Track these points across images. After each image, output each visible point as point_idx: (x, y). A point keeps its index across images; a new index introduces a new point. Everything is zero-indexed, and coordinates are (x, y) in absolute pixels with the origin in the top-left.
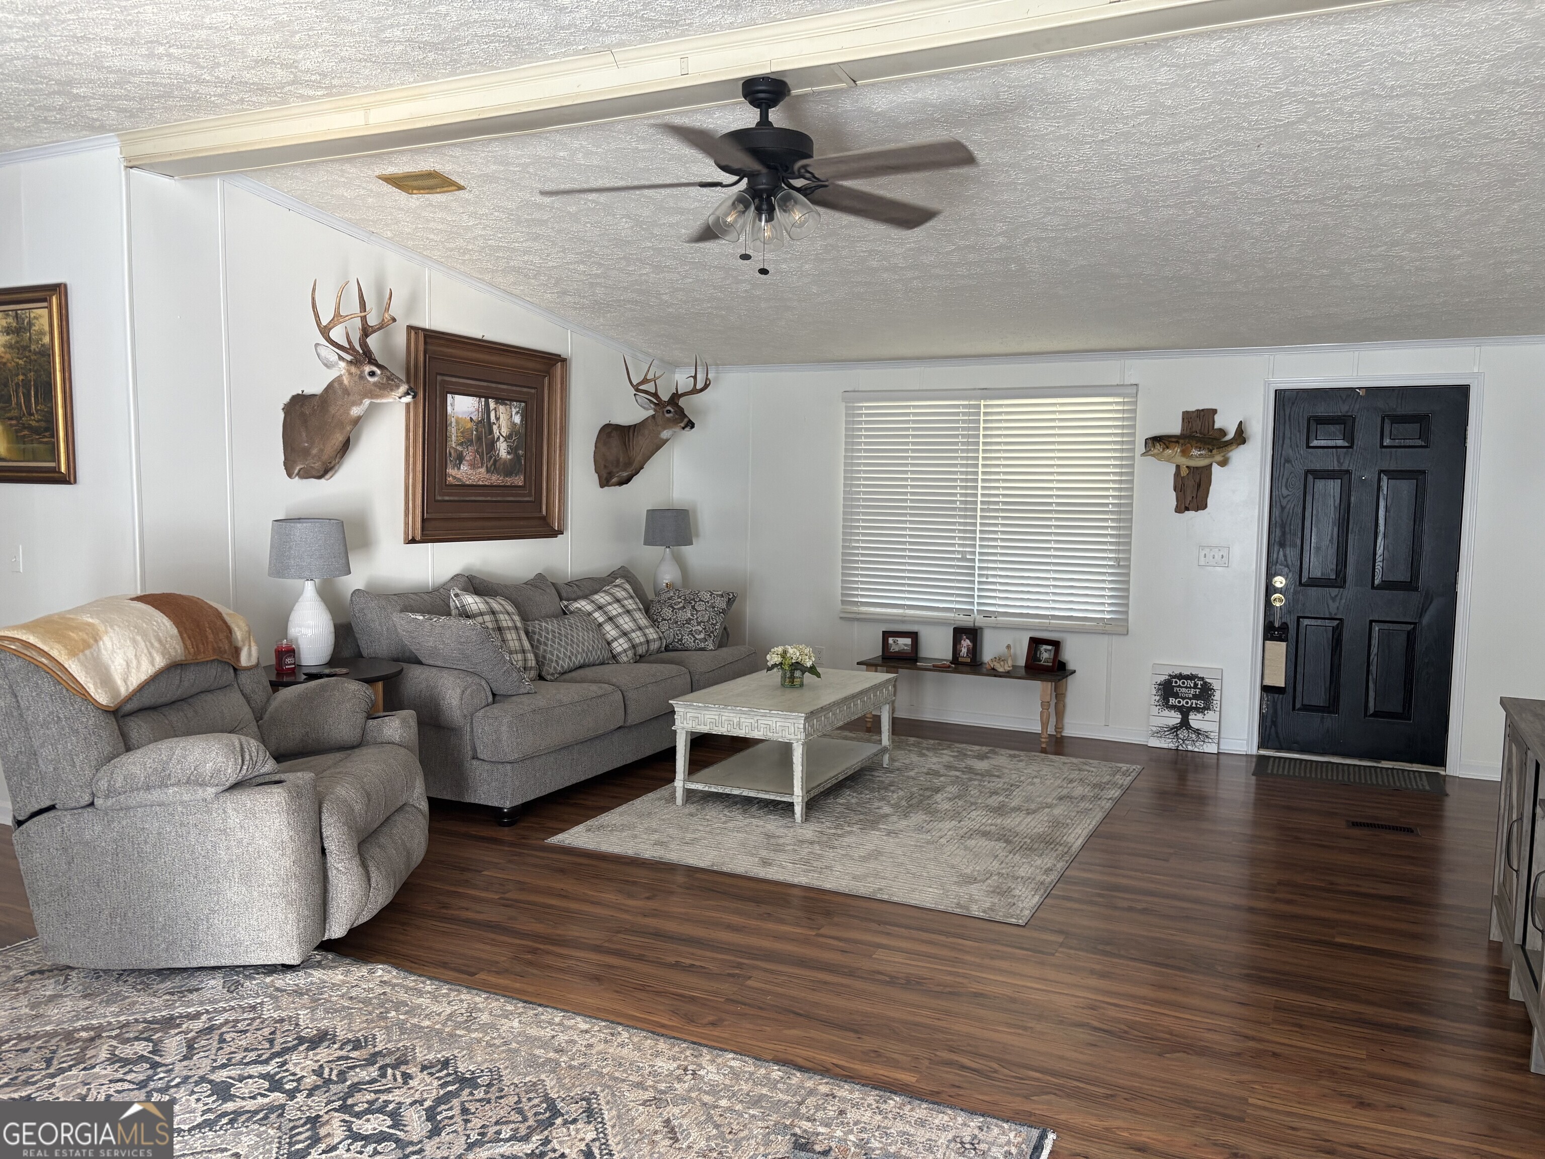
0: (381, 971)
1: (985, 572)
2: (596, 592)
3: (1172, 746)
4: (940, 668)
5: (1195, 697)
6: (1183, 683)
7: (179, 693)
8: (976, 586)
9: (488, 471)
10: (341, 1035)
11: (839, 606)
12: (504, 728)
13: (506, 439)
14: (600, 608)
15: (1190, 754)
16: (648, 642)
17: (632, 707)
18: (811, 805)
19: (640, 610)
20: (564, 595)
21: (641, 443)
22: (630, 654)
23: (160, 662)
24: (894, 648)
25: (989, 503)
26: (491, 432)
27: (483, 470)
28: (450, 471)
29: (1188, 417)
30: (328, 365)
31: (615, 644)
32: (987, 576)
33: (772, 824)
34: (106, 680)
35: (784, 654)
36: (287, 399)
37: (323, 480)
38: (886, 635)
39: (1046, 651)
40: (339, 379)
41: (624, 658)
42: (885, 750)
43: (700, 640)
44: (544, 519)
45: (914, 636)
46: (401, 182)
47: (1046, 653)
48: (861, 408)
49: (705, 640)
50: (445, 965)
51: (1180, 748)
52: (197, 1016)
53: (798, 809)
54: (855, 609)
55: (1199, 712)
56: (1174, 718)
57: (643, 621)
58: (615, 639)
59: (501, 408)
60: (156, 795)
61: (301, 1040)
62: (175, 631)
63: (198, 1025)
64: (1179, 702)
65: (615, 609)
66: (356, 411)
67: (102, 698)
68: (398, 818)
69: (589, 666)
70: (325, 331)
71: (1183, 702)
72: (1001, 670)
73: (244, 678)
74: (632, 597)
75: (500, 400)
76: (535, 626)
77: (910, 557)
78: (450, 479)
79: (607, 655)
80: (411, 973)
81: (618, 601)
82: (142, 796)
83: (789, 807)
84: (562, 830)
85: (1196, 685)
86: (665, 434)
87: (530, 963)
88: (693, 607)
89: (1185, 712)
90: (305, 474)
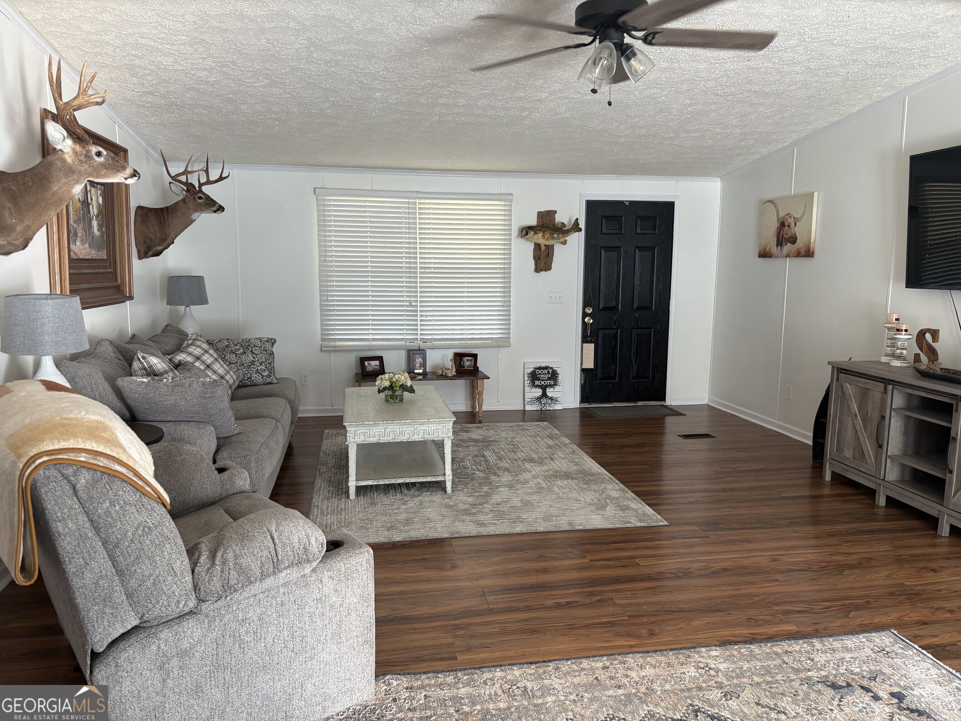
1: (425, 314)
3: (538, 408)
5: (549, 379)
6: (542, 372)
8: (419, 323)
9: (90, 246)
11: (321, 343)
13: (96, 217)
15: (548, 412)
24: (369, 369)
25: (425, 268)
27: (87, 245)
29: (541, 215)
32: (426, 316)
39: (468, 360)
43: (266, 376)
47: (467, 363)
48: (330, 200)
49: (269, 376)
51: (543, 409)
53: (449, 485)
54: (333, 344)
55: (551, 387)
56: (538, 392)
64: (541, 383)
71: (543, 383)
72: (449, 375)
74: (210, 348)
77: (372, 306)
81: (206, 351)
85: (549, 372)
88: (252, 351)
89: (544, 388)
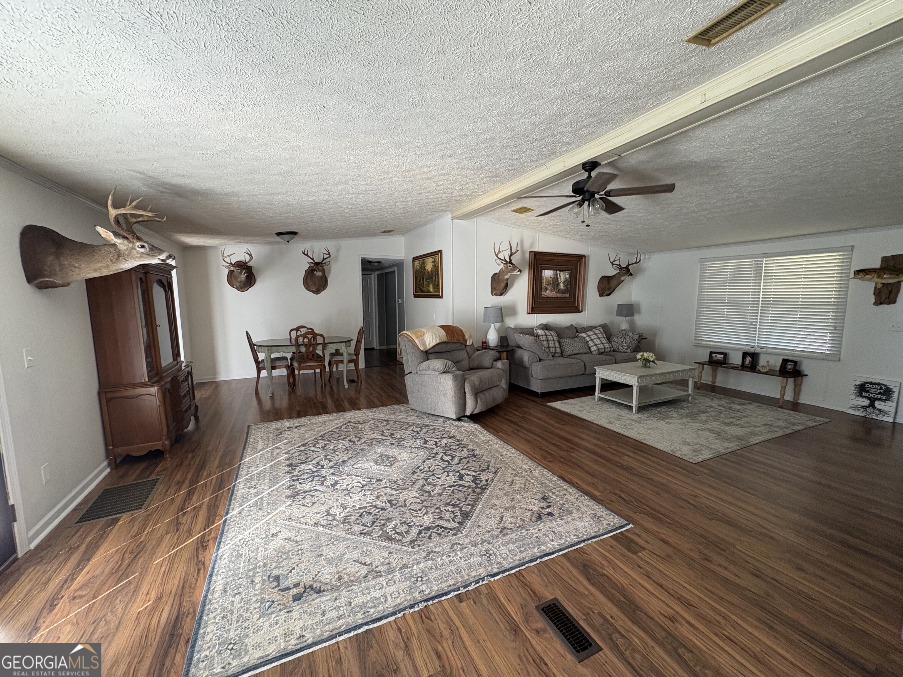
0: (477, 426)
1: (762, 330)
2: (589, 331)
3: (862, 415)
4: (735, 368)
5: (880, 394)
6: (873, 386)
7: (447, 350)
8: (757, 336)
9: (556, 292)
10: (457, 438)
11: (694, 341)
12: (539, 369)
13: (563, 283)
14: (589, 336)
15: (874, 420)
16: (605, 348)
17: (587, 368)
18: (641, 409)
19: (604, 337)
20: (579, 331)
21: (614, 282)
22: (597, 351)
23: (438, 341)
24: (715, 358)
25: (765, 301)
26: (558, 281)
27: (554, 292)
28: (543, 293)
29: (885, 259)
30: (499, 265)
31: (592, 348)
32: (763, 332)
33: (624, 413)
34: (424, 344)
35: (642, 356)
36: (492, 274)
37: (502, 296)
38: (711, 353)
39: (790, 365)
40: (502, 269)
41: (594, 353)
42: (690, 395)
43: (625, 349)
44: (577, 307)
45: (725, 354)
46: (517, 211)
47: (790, 366)
48: (707, 265)
49: (627, 349)
50: (493, 429)
51: (868, 416)
52: (432, 426)
53: (634, 409)
54: (700, 342)
55: (881, 401)
56: (865, 402)
57: (604, 341)
58: (592, 346)
59: (562, 273)
60: (427, 372)
61: (449, 436)
62: (445, 334)
63: (432, 428)
64: (869, 395)
65: (593, 337)
66: (506, 277)
67: (422, 348)
68: (495, 388)
69: (580, 354)
70: (497, 256)
71: (872, 395)
72: (762, 371)
73: (468, 348)
74: (602, 333)
75: (561, 271)
76: (562, 340)
78: (543, 295)
79: (587, 351)
80: (484, 428)
81: (596, 334)
82: (424, 372)
83: (631, 407)
84: (553, 402)
85: (881, 388)
86: (622, 278)
87: (515, 433)
88: (625, 338)
89: (872, 400)
90: (496, 295)
